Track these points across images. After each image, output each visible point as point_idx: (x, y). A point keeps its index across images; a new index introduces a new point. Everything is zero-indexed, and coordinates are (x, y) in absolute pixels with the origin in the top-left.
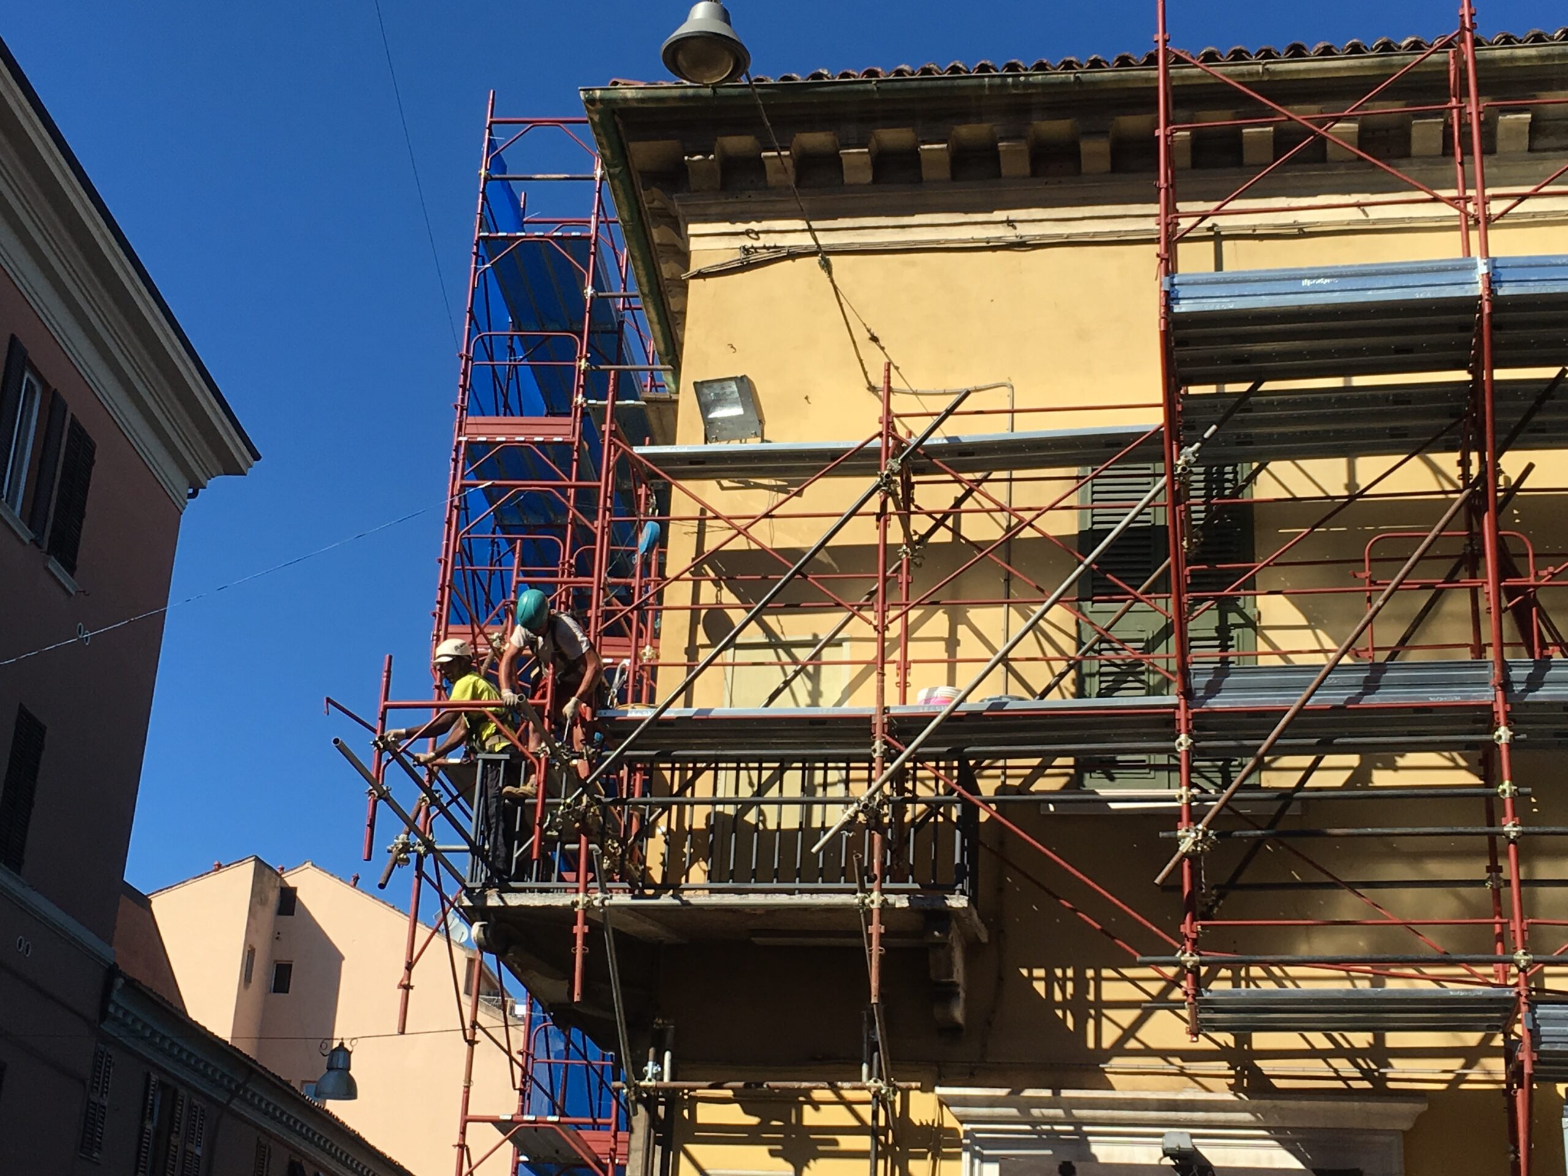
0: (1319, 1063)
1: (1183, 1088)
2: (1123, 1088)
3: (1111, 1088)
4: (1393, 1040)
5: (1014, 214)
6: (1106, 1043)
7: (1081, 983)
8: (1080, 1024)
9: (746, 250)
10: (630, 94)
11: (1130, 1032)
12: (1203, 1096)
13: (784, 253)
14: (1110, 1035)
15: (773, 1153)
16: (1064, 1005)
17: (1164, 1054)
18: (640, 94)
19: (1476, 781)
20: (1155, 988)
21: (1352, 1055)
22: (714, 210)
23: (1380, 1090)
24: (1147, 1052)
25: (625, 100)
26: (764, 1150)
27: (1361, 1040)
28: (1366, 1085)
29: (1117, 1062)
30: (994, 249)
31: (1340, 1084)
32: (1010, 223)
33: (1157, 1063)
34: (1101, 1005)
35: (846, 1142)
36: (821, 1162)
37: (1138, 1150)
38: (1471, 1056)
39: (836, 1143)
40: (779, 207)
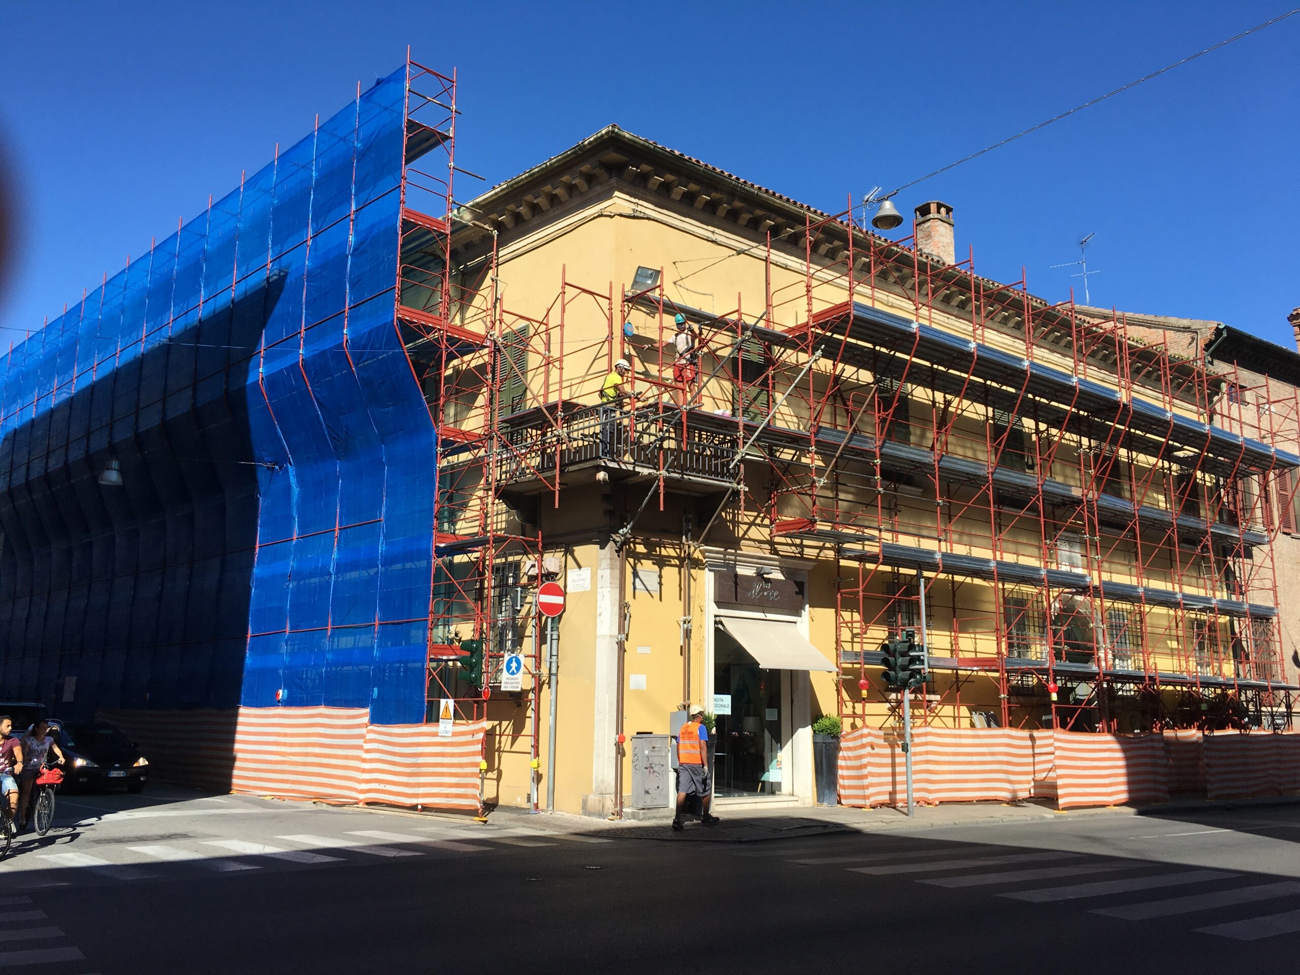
0: (789, 547)
1: (758, 552)
2: (745, 551)
3: (741, 550)
4: (806, 542)
5: (717, 230)
6: (740, 536)
7: (734, 514)
8: (734, 528)
9: (634, 210)
10: (627, 135)
11: (746, 533)
12: (762, 555)
13: (646, 216)
14: (741, 533)
15: (653, 563)
16: (730, 521)
17: (754, 540)
18: (630, 137)
19: (823, 465)
20: (752, 519)
21: (796, 545)
22: (626, 189)
23: (802, 558)
24: (750, 539)
25: (624, 137)
26: (650, 562)
27: (798, 541)
28: (799, 555)
29: (743, 542)
30: (708, 241)
31: (793, 555)
32: (713, 232)
33: (752, 543)
34: (739, 523)
35: (673, 562)
36: (667, 568)
37: (747, 570)
38: (821, 549)
39: (670, 561)
40: (648, 197)
